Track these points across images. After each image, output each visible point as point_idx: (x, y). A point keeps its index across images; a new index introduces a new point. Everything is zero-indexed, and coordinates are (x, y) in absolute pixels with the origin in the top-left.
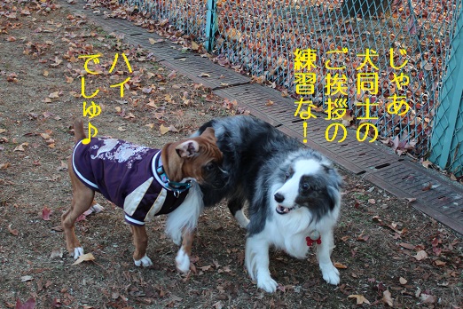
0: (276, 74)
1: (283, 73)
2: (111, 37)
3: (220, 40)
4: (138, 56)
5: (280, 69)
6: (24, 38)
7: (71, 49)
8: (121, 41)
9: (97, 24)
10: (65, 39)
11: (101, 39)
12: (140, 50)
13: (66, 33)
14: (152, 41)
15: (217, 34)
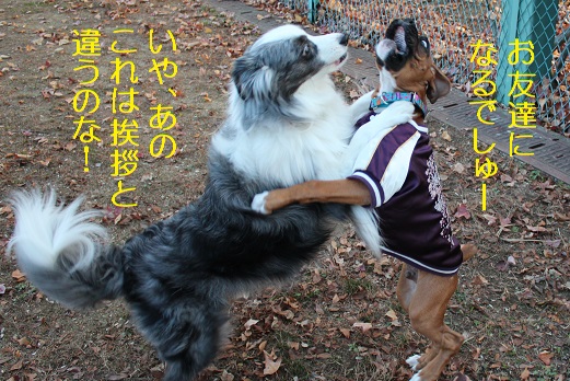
0: (370, 37)
1: (375, 36)
2: (222, 16)
3: (322, 11)
4: (245, 29)
5: (374, 32)
6: (139, 21)
7: (182, 27)
8: (231, 19)
9: (210, 6)
10: (177, 20)
11: (212, 18)
12: (247, 25)
13: (181, 15)
14: (260, 17)
15: (318, 6)
